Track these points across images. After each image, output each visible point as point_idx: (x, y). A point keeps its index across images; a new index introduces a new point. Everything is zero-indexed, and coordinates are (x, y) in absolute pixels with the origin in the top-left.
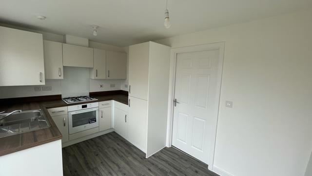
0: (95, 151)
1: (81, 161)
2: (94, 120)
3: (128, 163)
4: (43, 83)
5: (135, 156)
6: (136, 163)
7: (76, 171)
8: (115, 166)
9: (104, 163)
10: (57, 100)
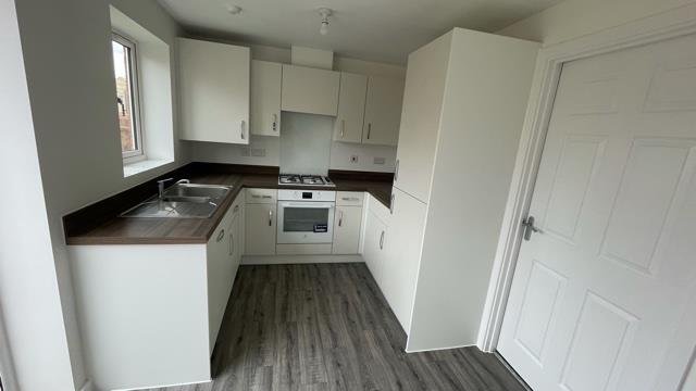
0: (311, 288)
1: (279, 300)
2: (323, 227)
3: (357, 344)
4: (246, 142)
5: (382, 334)
6: (375, 352)
7: (262, 315)
8: (330, 338)
9: (313, 322)
10: (269, 176)
